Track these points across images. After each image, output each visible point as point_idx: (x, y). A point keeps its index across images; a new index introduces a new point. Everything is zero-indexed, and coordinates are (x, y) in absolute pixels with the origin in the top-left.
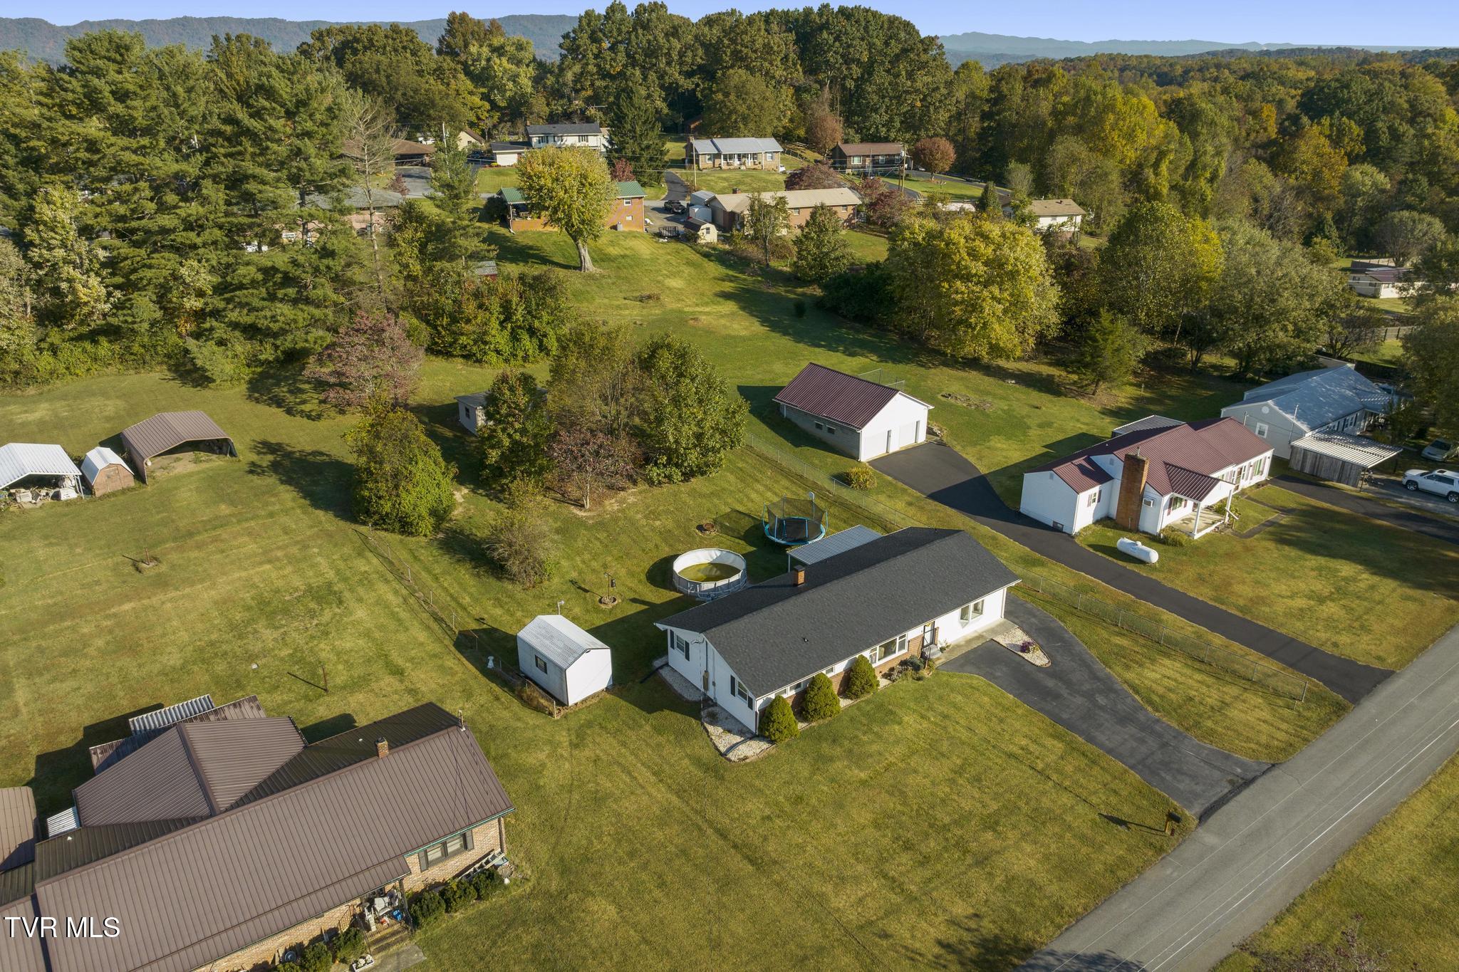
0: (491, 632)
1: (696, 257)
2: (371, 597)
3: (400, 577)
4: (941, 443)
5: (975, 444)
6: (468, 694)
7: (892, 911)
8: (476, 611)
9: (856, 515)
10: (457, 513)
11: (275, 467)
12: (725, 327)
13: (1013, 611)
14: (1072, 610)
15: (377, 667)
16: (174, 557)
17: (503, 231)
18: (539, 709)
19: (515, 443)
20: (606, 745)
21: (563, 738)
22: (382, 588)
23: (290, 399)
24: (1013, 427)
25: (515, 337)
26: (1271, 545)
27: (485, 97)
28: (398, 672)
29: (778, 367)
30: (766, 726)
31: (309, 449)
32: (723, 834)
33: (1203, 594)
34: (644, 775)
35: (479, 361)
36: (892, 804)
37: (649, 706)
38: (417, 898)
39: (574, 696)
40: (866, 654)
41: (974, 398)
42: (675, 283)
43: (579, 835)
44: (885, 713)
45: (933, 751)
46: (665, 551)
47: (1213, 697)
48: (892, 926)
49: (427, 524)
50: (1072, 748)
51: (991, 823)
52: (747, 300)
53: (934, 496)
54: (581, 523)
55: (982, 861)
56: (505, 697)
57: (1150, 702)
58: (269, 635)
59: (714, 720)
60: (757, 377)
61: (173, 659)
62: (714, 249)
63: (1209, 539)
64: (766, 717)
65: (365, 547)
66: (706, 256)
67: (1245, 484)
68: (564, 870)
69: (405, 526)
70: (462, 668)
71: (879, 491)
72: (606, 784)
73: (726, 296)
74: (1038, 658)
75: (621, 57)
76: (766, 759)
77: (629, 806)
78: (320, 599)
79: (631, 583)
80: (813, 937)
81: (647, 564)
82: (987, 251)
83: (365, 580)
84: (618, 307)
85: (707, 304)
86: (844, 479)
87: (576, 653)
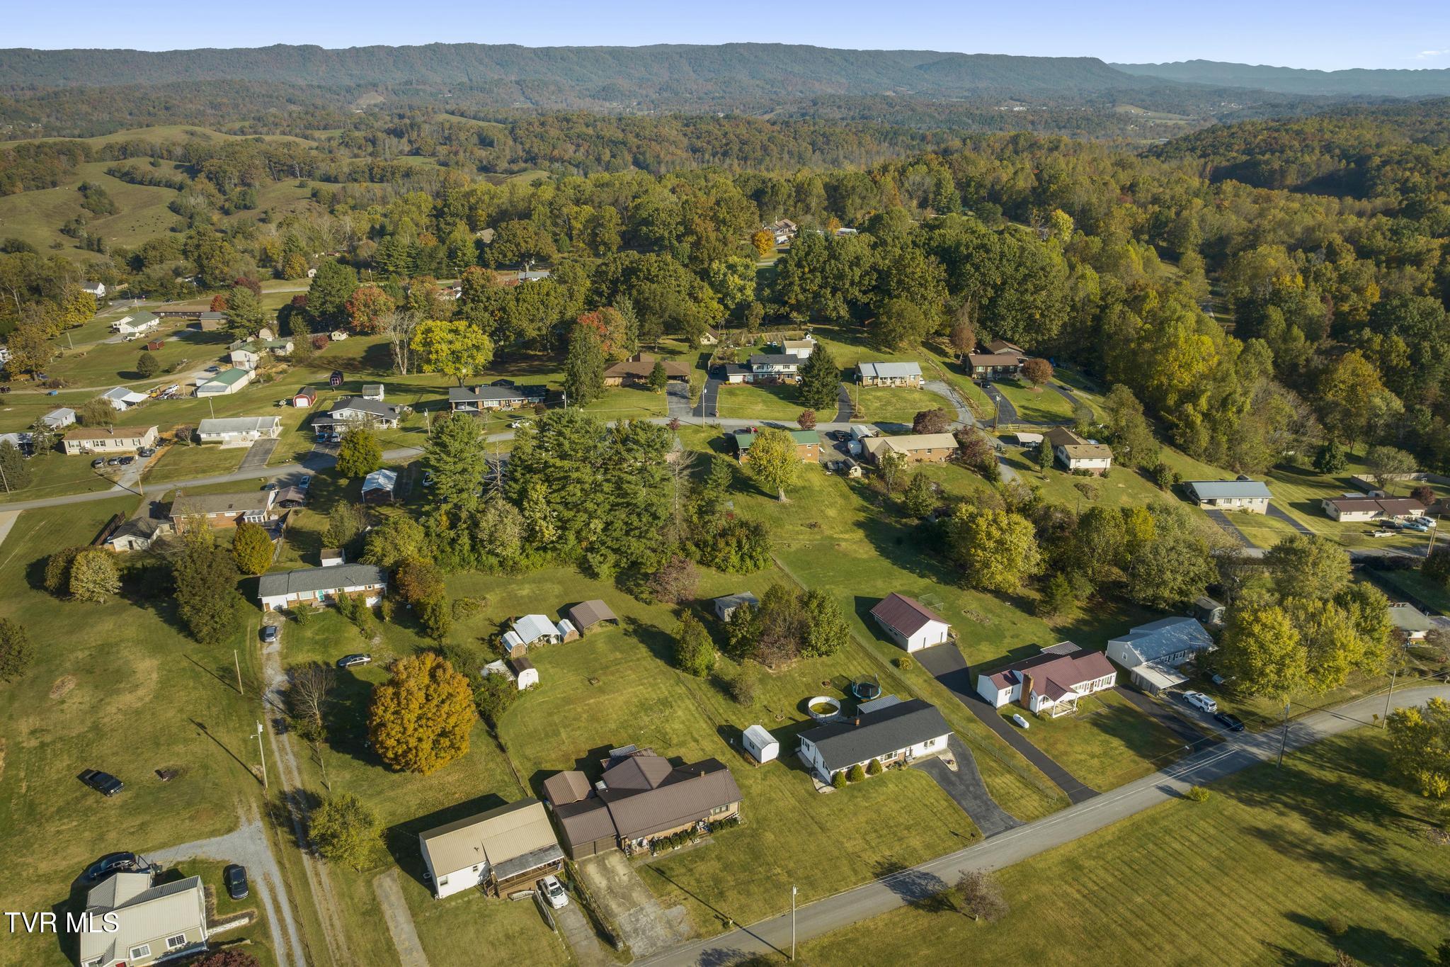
0: (731, 727)
1: (846, 490)
2: (683, 705)
3: (694, 698)
4: (954, 644)
5: (971, 646)
6: (723, 754)
7: (865, 850)
8: (725, 716)
9: (898, 685)
10: (717, 665)
11: (635, 632)
12: (855, 551)
13: (952, 744)
14: (979, 748)
15: (688, 738)
16: (603, 678)
17: (734, 462)
18: (750, 763)
19: (744, 637)
20: (774, 780)
21: (759, 776)
22: (688, 702)
23: (635, 589)
24: (996, 636)
25: (742, 559)
26: (1088, 725)
27: (721, 301)
28: (696, 741)
29: (880, 583)
30: (834, 782)
31: (649, 623)
32: (812, 818)
33: (1040, 747)
34: (788, 794)
35: (724, 571)
36: (874, 816)
37: (792, 767)
38: (712, 824)
39: (764, 760)
40: (878, 758)
41: (982, 614)
42: (831, 513)
43: (763, 812)
44: (882, 782)
45: (896, 800)
46: (807, 695)
47: (1018, 793)
48: (863, 855)
49: (704, 673)
50: (951, 805)
51: (908, 828)
52: (871, 528)
53: (940, 678)
54: (769, 676)
55: (900, 839)
56: (737, 756)
57: (991, 792)
58: (646, 719)
59: (816, 776)
60: (867, 590)
61: (613, 726)
62: (858, 482)
63: (1061, 719)
64: (834, 778)
65: (679, 681)
66: (853, 488)
67: (1096, 689)
68: (758, 822)
69: (695, 673)
70: (721, 742)
71: (912, 672)
72: (773, 795)
73: (859, 525)
74: (953, 767)
75: (818, 280)
76: (833, 794)
77: (781, 804)
78: (663, 704)
79: (789, 709)
80: (836, 853)
81: (797, 701)
82: (996, 534)
83: (680, 697)
84: (798, 533)
85: (846, 532)
86: (896, 663)
87: (766, 743)
